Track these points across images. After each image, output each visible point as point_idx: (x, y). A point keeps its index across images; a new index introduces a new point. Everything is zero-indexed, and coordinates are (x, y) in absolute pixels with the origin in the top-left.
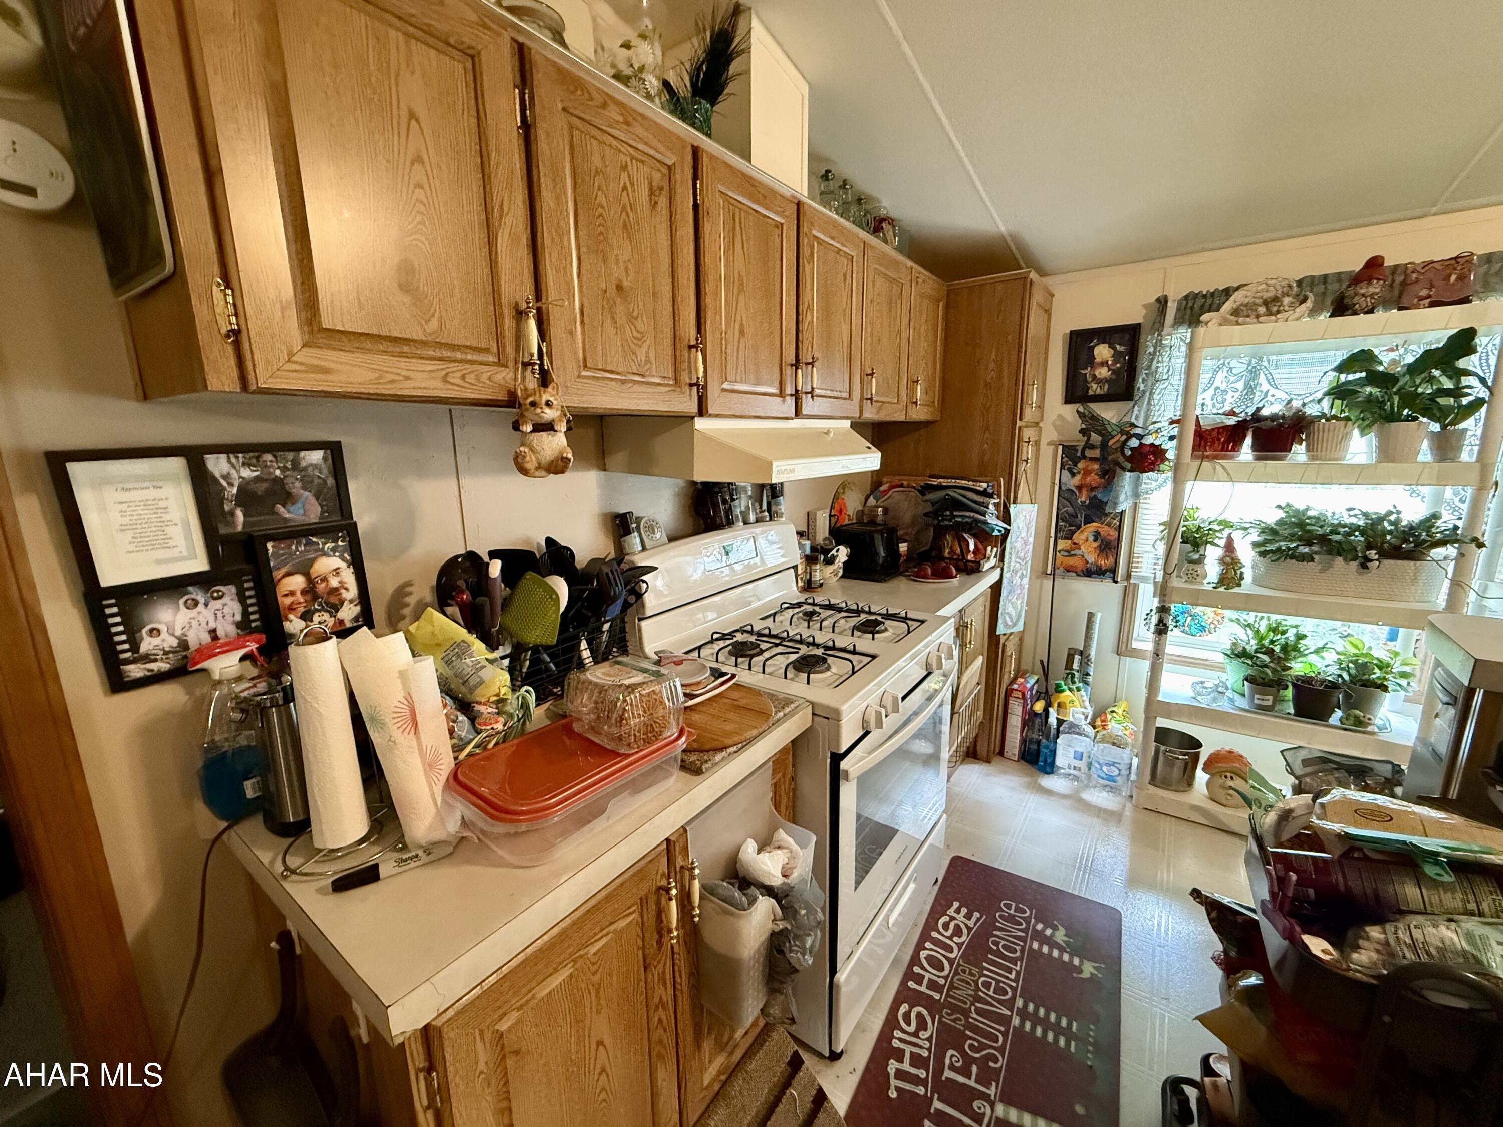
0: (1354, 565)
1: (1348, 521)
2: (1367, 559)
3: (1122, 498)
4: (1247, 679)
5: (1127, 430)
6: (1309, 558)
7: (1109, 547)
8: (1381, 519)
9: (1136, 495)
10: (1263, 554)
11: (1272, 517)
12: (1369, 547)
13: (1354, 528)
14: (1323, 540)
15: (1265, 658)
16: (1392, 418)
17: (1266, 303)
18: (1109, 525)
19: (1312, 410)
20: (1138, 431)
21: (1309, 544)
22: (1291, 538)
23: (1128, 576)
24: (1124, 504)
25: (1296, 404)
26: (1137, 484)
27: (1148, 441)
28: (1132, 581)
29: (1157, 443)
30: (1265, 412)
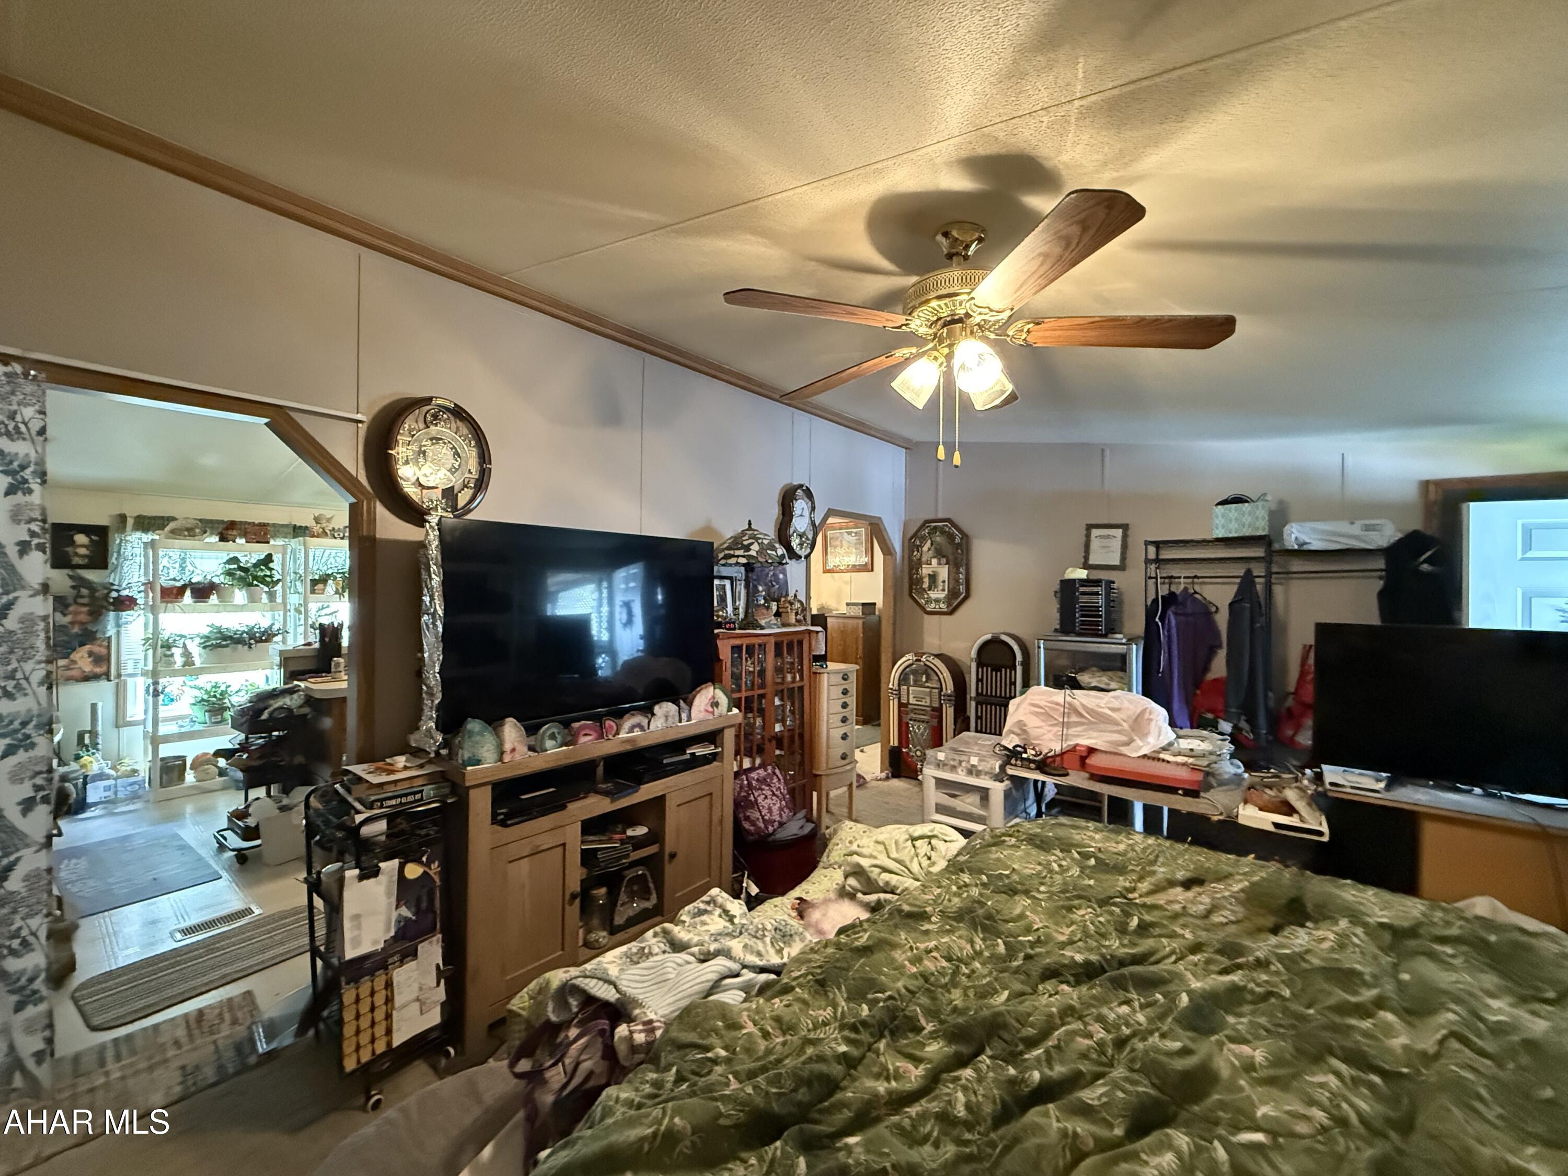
0: (246, 647)
1: (242, 629)
2: (251, 644)
3: (109, 627)
4: (206, 711)
5: (109, 587)
6: (226, 646)
7: (102, 659)
8: (253, 627)
9: (118, 625)
10: (205, 648)
11: (206, 631)
12: (250, 639)
13: (244, 632)
14: (231, 638)
15: (214, 699)
16: (251, 585)
17: (188, 529)
18: (100, 646)
19: (216, 580)
20: (115, 587)
21: (225, 640)
22: (217, 639)
23: (119, 676)
24: (111, 631)
25: (209, 577)
26: (118, 619)
27: (125, 593)
28: (123, 678)
29: (130, 594)
30: (193, 581)
